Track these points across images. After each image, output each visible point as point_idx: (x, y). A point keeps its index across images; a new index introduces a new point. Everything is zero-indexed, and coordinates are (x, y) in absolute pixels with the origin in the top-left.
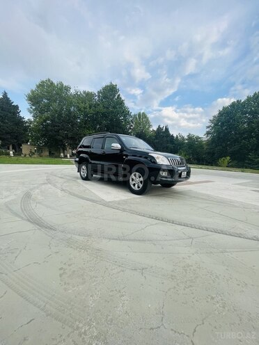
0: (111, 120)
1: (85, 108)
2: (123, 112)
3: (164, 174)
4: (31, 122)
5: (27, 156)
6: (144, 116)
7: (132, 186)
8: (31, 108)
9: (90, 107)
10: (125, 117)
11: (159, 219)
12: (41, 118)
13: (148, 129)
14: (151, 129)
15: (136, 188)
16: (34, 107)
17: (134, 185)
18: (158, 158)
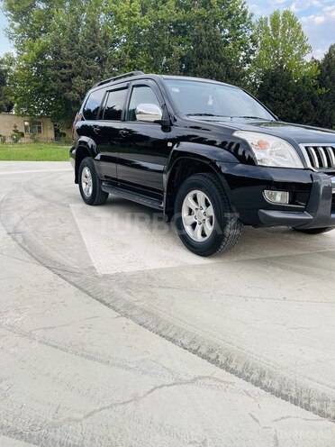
0: (197, 42)
1: (131, 14)
2: (230, 15)
3: (280, 197)
4: (11, 62)
5: (8, 140)
6: (290, 21)
7: (188, 229)
8: (12, 26)
9: (144, 11)
10: (233, 28)
11: (215, 362)
12: (31, 48)
13: (298, 57)
14: (307, 58)
15: (196, 236)
16: (17, 25)
17: (194, 225)
18: (261, 145)
